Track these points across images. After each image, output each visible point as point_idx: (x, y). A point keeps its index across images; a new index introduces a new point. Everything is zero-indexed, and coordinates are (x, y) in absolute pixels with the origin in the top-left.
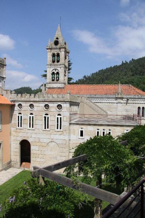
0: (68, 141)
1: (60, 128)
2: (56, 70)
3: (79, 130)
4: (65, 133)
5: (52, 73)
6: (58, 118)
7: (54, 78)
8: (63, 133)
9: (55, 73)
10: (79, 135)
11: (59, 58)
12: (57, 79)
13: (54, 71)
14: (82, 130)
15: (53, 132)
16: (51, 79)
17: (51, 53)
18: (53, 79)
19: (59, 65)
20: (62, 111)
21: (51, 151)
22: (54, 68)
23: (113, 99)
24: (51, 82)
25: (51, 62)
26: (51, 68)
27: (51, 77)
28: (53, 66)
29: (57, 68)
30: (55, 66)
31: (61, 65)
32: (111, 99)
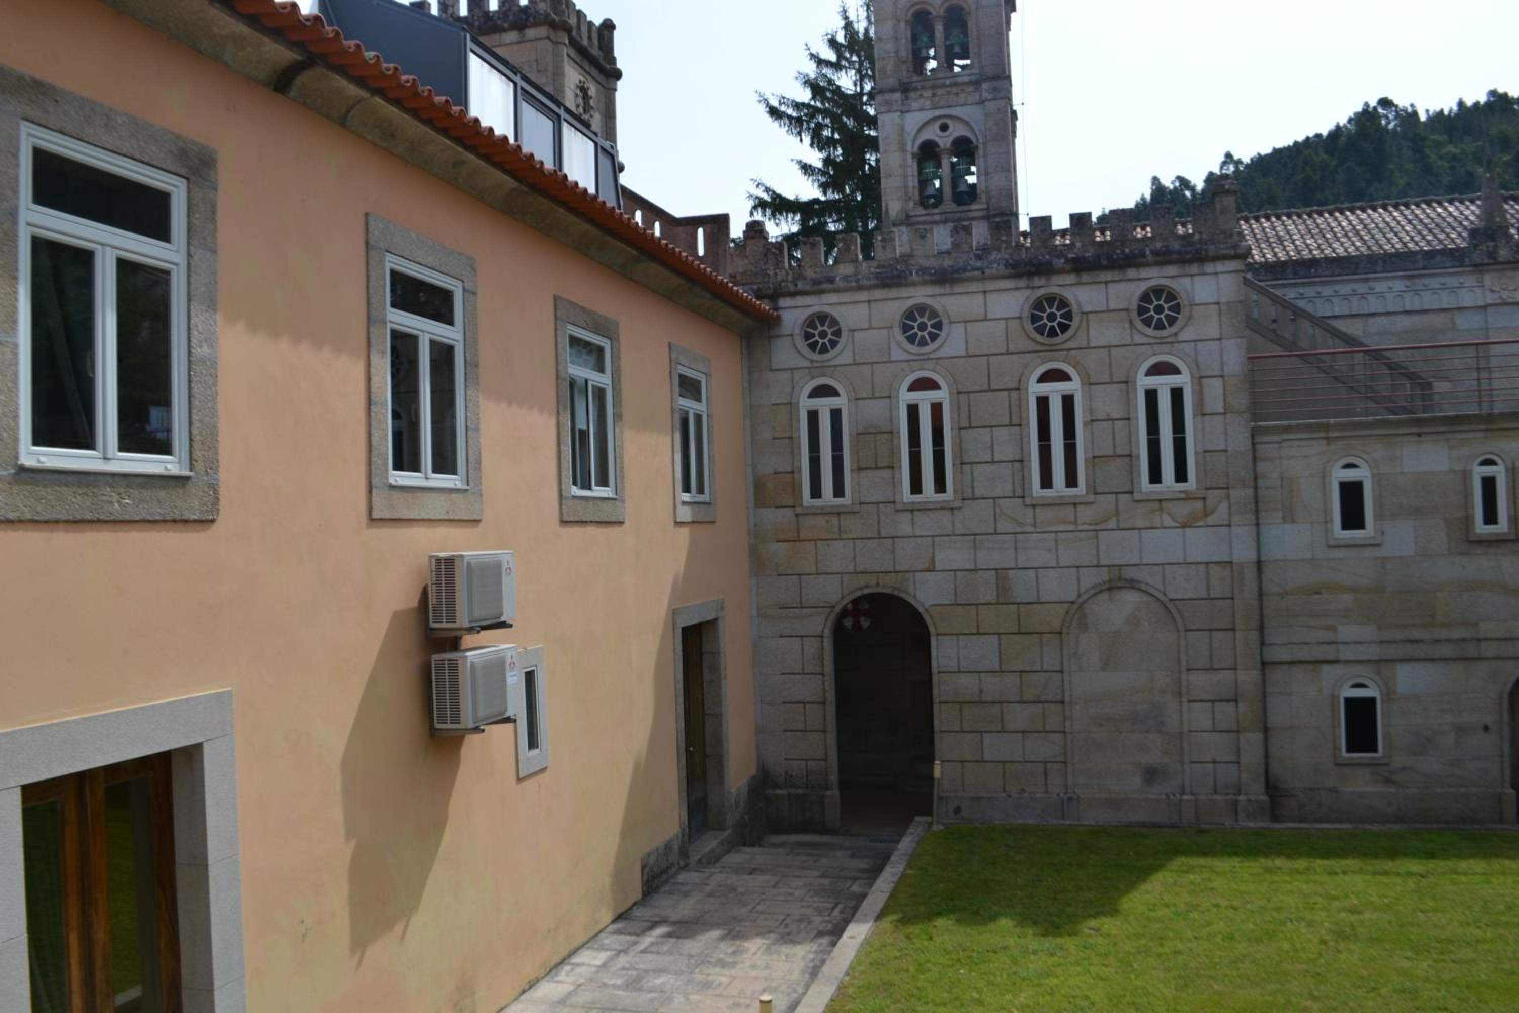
0: (1250, 574)
1: (1181, 475)
2: (944, 128)
3: (1324, 476)
4: (1223, 508)
5: (916, 149)
6: (1151, 396)
7: (939, 181)
8: (1206, 514)
9: (945, 141)
10: (1328, 521)
11: (965, 33)
13: (932, 133)
14: (1351, 475)
15: (1117, 513)
16: (915, 196)
19: (971, 88)
20: (1181, 337)
21: (1105, 667)
22: (929, 115)
23: (1452, 281)
24: (921, 211)
25: (904, 67)
26: (909, 111)
27: (916, 180)
28: (921, 95)
29: (959, 109)
30: (940, 92)
31: (985, 86)
32: (1435, 283)
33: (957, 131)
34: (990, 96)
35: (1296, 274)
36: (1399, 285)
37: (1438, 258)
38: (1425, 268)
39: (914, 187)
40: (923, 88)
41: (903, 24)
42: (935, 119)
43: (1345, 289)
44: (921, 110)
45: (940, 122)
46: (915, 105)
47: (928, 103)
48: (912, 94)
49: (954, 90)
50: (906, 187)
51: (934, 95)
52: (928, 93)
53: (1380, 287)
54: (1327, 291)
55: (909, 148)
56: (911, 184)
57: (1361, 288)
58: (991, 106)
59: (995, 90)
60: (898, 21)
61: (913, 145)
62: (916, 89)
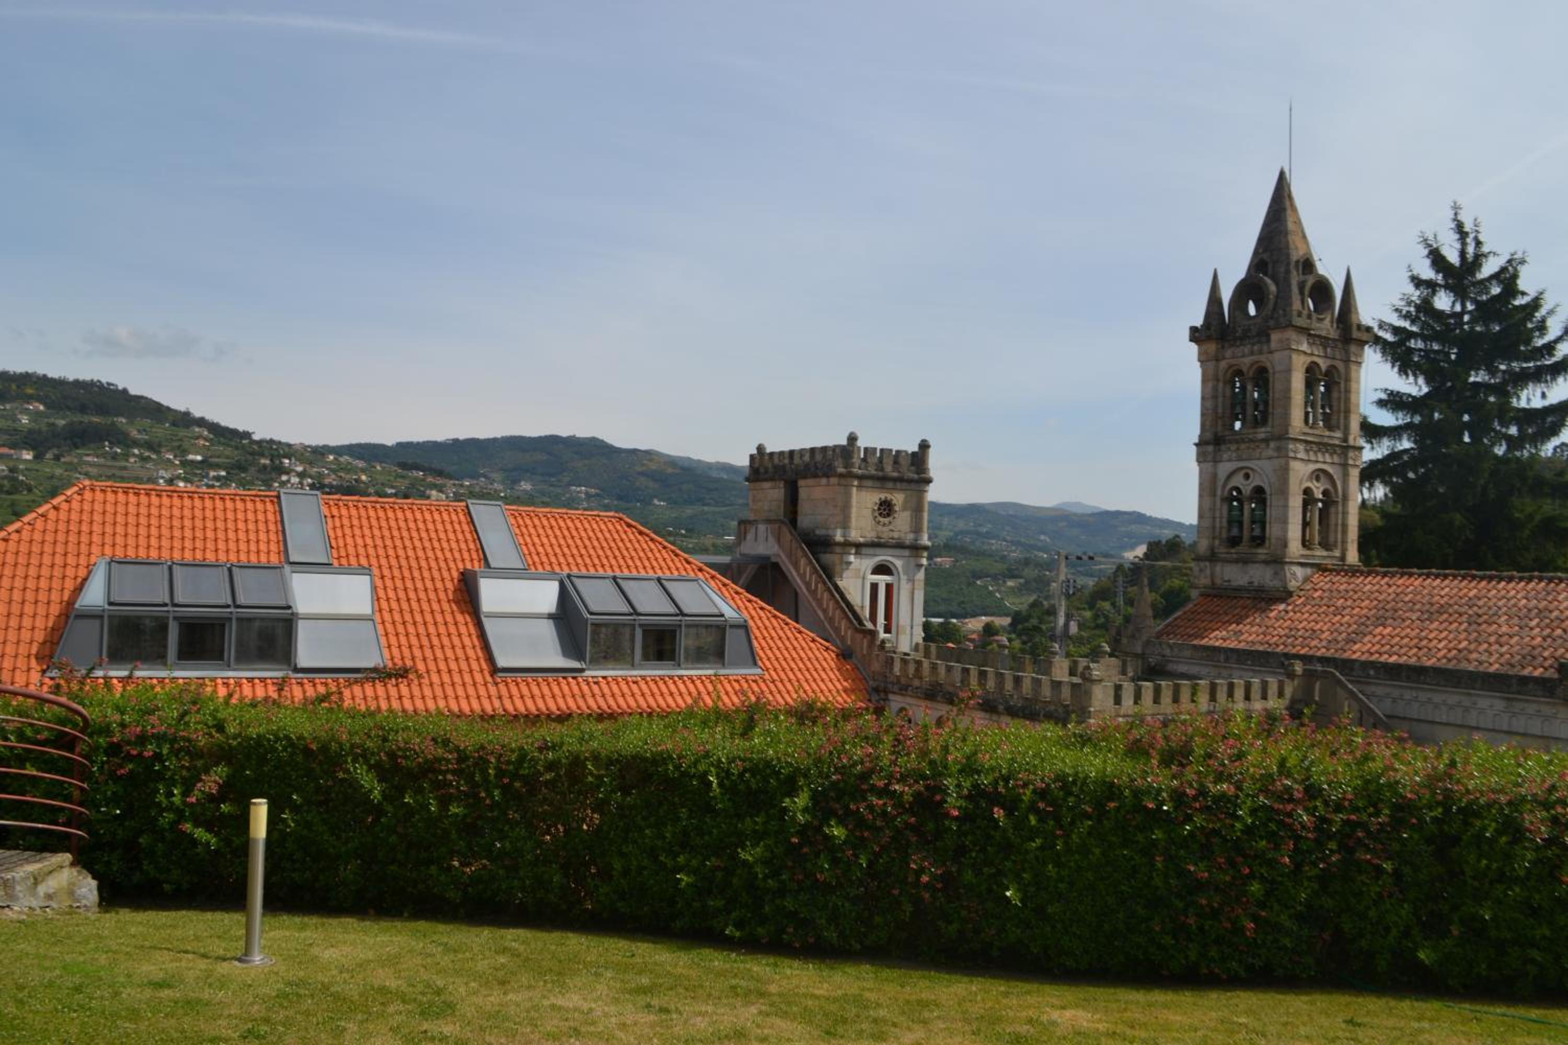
2: (1247, 476)
5: (1226, 494)
7: (1241, 524)
9: (1247, 490)
12: (1257, 532)
13: (1238, 480)
16: (1224, 535)
17: (1223, 364)
18: (1235, 532)
19: (1263, 445)
22: (1236, 465)
23: (1547, 710)
24: (1222, 550)
25: (1220, 422)
26: (1221, 461)
27: (1225, 521)
28: (1229, 449)
29: (1257, 462)
30: (1243, 446)
31: (1272, 445)
32: (1531, 708)
33: (1256, 481)
34: (1275, 454)
35: (1408, 679)
36: (1500, 705)
37: (1531, 686)
38: (1519, 693)
39: (1221, 528)
40: (1230, 442)
41: (1221, 385)
42: (1242, 468)
43: (1453, 699)
44: (1230, 460)
45: (1242, 473)
46: (1225, 456)
47: (1234, 455)
48: (1223, 447)
49: (1252, 445)
50: (1214, 527)
51: (1238, 449)
52: (1233, 447)
53: (1483, 703)
54: (1437, 698)
55: (1219, 492)
56: (1218, 525)
57: (1466, 702)
58: (1276, 462)
59: (1278, 449)
60: (1218, 380)
61: (1223, 491)
62: (1224, 442)
